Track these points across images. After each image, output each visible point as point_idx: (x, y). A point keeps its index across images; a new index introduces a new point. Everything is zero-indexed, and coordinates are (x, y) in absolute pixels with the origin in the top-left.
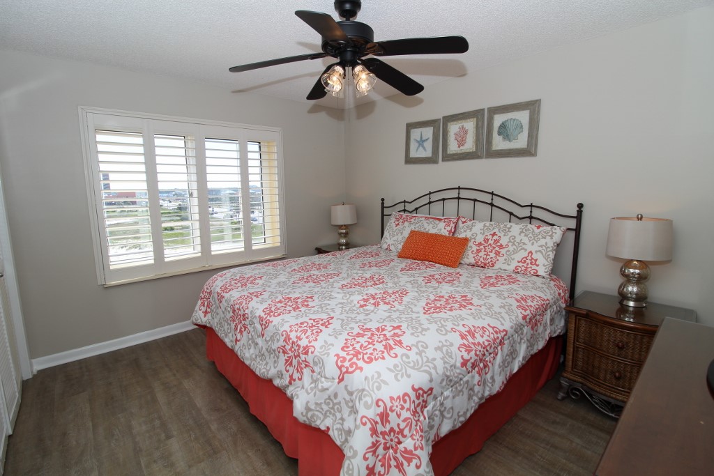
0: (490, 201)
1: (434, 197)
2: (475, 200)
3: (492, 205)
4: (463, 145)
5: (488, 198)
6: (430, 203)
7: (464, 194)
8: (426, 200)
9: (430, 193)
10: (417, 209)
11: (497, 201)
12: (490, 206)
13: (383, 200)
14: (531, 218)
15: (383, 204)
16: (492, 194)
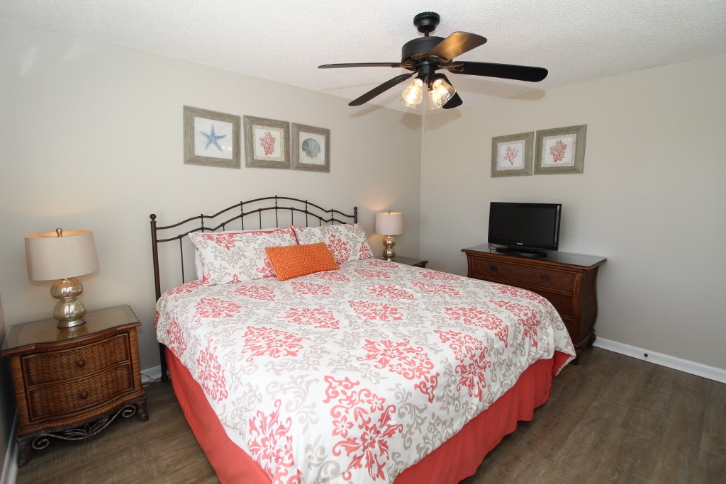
0: (304, 210)
1: (247, 208)
2: (292, 209)
3: (306, 212)
4: (270, 153)
5: (302, 206)
6: (242, 215)
7: (281, 203)
8: (237, 212)
9: (242, 204)
10: (223, 225)
11: (310, 209)
12: (305, 214)
13: (153, 217)
14: (332, 220)
15: (153, 223)
16: (306, 202)
